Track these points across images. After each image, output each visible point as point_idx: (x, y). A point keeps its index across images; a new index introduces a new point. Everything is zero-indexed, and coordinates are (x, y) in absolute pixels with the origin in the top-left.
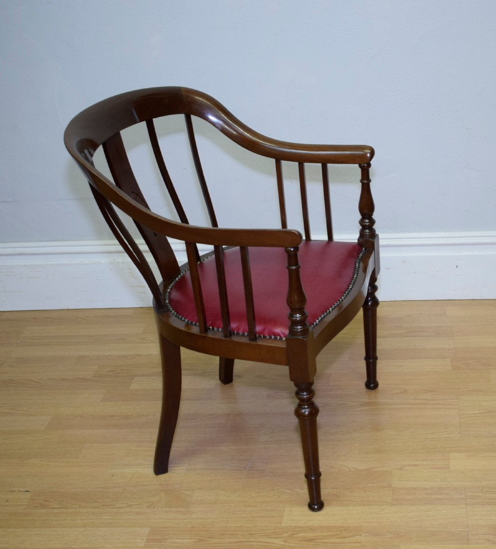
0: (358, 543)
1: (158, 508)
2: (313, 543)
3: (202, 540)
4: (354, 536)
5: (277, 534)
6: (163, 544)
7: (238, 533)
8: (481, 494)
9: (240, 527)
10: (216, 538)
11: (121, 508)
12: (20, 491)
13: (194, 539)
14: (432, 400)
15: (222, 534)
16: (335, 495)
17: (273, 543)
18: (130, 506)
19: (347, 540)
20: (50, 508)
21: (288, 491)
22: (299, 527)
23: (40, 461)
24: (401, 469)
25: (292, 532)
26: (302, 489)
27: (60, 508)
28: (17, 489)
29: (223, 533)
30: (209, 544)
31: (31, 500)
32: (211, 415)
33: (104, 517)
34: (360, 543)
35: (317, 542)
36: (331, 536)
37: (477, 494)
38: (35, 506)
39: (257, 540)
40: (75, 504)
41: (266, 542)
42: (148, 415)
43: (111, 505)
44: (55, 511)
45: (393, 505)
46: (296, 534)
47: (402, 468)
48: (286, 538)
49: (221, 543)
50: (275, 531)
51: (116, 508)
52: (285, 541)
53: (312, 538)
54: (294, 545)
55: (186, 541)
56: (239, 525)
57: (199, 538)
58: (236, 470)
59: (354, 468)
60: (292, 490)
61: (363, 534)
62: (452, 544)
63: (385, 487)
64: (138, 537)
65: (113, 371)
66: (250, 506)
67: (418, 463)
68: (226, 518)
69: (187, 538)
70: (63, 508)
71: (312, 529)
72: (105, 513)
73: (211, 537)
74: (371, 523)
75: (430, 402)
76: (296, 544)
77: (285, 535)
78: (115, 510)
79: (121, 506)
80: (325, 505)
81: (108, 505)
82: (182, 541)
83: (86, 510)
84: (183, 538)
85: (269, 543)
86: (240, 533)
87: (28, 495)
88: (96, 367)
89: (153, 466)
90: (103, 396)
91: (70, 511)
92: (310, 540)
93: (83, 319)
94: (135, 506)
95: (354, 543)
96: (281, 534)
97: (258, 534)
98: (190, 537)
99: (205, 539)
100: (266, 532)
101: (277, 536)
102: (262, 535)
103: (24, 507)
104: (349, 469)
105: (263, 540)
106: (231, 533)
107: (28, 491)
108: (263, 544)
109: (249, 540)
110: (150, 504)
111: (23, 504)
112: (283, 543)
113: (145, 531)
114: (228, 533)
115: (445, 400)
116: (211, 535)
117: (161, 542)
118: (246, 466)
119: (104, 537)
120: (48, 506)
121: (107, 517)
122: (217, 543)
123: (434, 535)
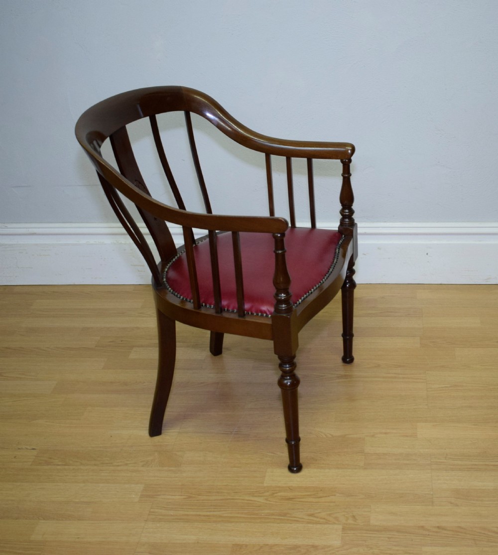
0: (332, 502)
2: (291, 502)
3: (191, 497)
4: (329, 496)
5: (259, 493)
6: (156, 499)
10: (204, 496)
12: (27, 449)
14: (402, 374)
16: (313, 458)
17: (255, 501)
19: (322, 500)
20: (54, 465)
22: (279, 487)
24: (373, 436)
25: (273, 492)
26: (283, 453)
27: (62, 465)
28: (24, 447)
30: (198, 500)
31: (36, 457)
32: (201, 383)
33: (102, 474)
34: (334, 502)
35: (295, 501)
36: (308, 495)
38: (40, 463)
39: (241, 498)
41: (249, 500)
42: (144, 383)
43: (109, 463)
44: (59, 467)
45: (365, 469)
46: (276, 493)
48: (267, 496)
49: (208, 500)
50: (257, 490)
52: (266, 499)
53: (291, 497)
55: (178, 497)
59: (330, 434)
61: (338, 495)
64: (134, 493)
69: (178, 494)
76: (276, 502)
77: (267, 494)
82: (173, 497)
83: (86, 467)
84: (173, 494)
87: (34, 452)
88: (99, 338)
89: (148, 429)
90: (104, 364)
91: (72, 467)
92: (289, 499)
95: (329, 502)
96: (263, 493)
97: (242, 492)
98: (180, 494)
99: (194, 496)
100: (249, 491)
101: (260, 495)
102: (245, 493)
103: (30, 464)
104: (326, 435)
105: (247, 498)
106: (217, 491)
107: (34, 449)
108: (246, 502)
109: (234, 498)
110: (145, 463)
111: (29, 460)
112: (265, 501)
113: (139, 487)
114: (215, 491)
115: (414, 374)
116: (199, 492)
117: (154, 498)
118: (232, 430)
119: (102, 492)
120: (52, 463)
121: (106, 474)
122: (204, 500)
123: (401, 497)
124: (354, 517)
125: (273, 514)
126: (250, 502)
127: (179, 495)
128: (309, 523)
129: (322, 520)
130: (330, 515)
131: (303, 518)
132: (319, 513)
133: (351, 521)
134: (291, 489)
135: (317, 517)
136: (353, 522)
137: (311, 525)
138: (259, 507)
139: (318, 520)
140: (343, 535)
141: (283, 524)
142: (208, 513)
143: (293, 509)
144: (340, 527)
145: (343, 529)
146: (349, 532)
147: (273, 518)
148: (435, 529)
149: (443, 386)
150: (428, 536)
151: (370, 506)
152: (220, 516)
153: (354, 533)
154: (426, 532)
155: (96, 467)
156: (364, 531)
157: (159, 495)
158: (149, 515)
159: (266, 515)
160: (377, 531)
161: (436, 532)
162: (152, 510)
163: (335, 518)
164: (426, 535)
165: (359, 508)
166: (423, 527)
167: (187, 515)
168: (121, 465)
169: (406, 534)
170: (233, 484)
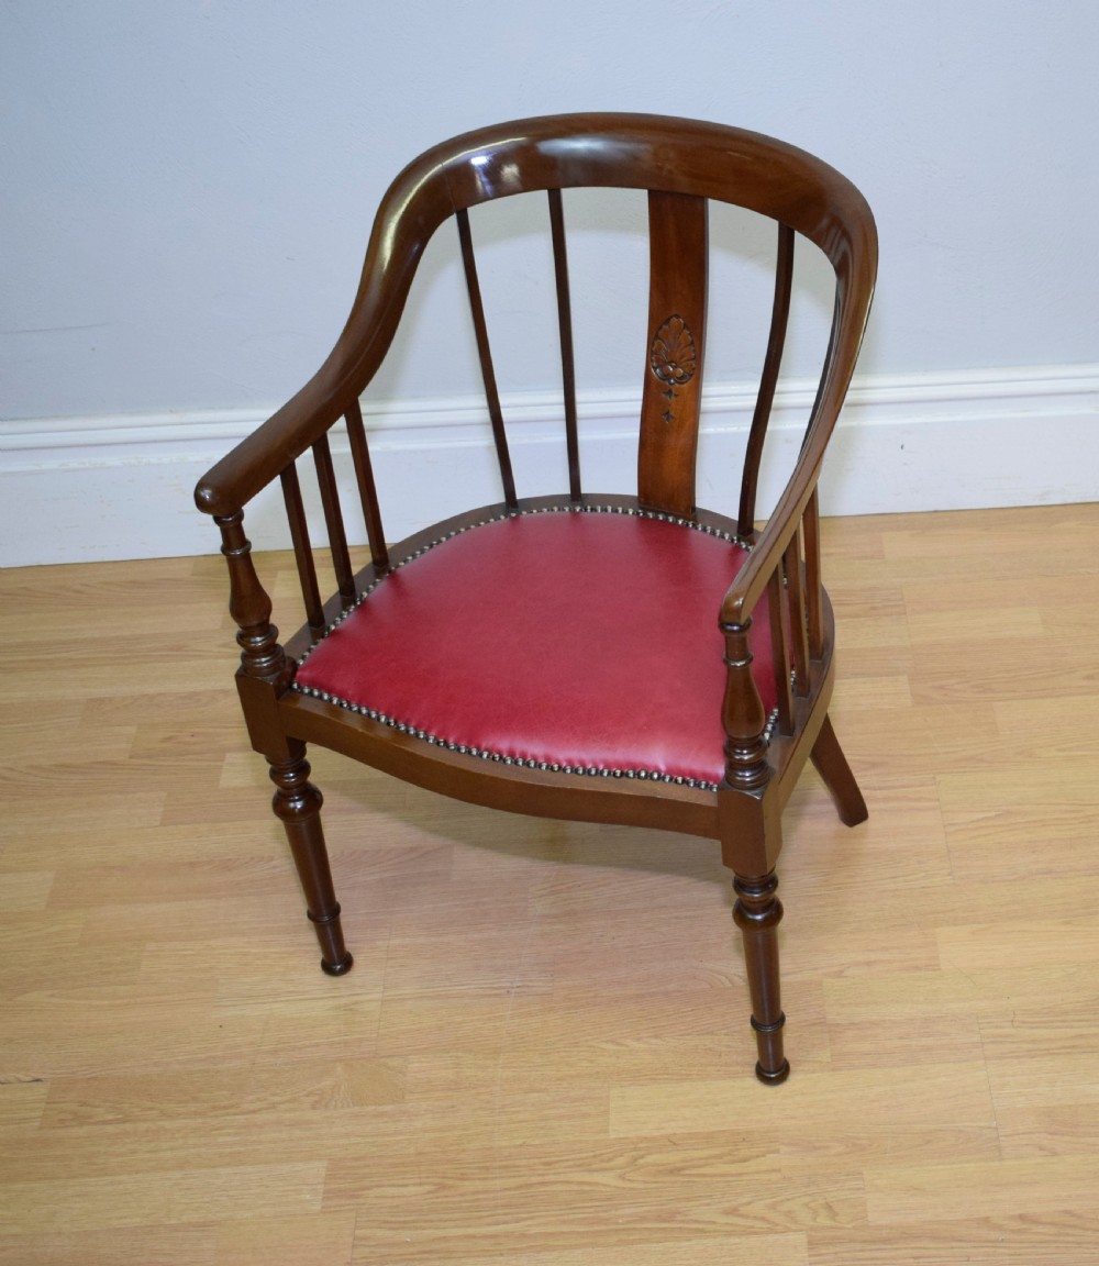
0: (774, 1171)
1: (335, 1107)
2: (681, 1179)
3: (443, 1187)
4: (764, 1156)
5: (603, 1161)
7: (517, 1162)
8: (1013, 1031)
9: (521, 1146)
10: (475, 1179)
11: (254, 1112)
12: (20, 1081)
13: (426, 1184)
14: (880, 788)
15: (487, 1168)
16: (710, 1049)
17: (597, 1184)
18: (273, 1106)
19: (752, 1165)
20: (96, 1123)
21: (611, 1047)
22: (646, 1139)
23: (52, 996)
24: (839, 974)
25: (634, 1153)
27: (117, 1121)
28: (10, 1076)
29: (488, 1164)
30: (461, 1195)
31: (48, 1103)
32: (413, 849)
33: (221, 1140)
34: (779, 1170)
35: (690, 1175)
36: (718, 1157)
37: (1005, 1031)
38: (61, 1120)
39: (562, 1178)
40: (152, 1109)
41: (583, 1183)
42: (271, 859)
43: (232, 1106)
44: (110, 1129)
45: (833, 1070)
46: (642, 1157)
47: (842, 972)
48: (621, 1168)
49: (486, 1192)
50: (598, 1153)
51: (244, 1113)
52: (622, 1177)
53: (678, 1165)
54: (642, 1186)
55: (412, 1189)
56: (519, 1142)
57: (440, 1180)
58: (490, 996)
59: (740, 978)
60: (618, 1044)
61: (784, 1149)
62: (969, 1162)
63: (814, 1024)
64: (306, 1187)
65: (172, 738)
66: (534, 1091)
67: (873, 957)
68: (486, 1125)
69: (412, 1181)
70: (124, 1121)
72: (220, 1128)
73: (463, 1178)
74: (795, 1118)
76: (645, 1182)
77: (620, 1161)
78: (241, 1119)
79: (252, 1106)
82: (404, 1191)
83: (178, 1123)
84: (400, 1182)
85: (588, 1183)
86: (524, 1162)
87: (41, 1090)
88: (132, 729)
90: (161, 809)
91: (143, 1126)
92: (674, 1171)
93: (78, 592)
94: (283, 1106)
95: (766, 1172)
96: (610, 1160)
97: (562, 1161)
98: (418, 1181)
99: (451, 1182)
100: (578, 1156)
101: (604, 1165)
102: (570, 1163)
103: (37, 1124)
104: (730, 981)
105: (577, 1176)
106: (504, 1163)
107: (37, 1080)
108: (576, 1188)
109: (547, 1178)
110: (316, 1098)
111: (33, 1114)
112: (620, 1183)
113: (318, 1168)
114: (498, 1164)
115: (908, 787)
116: (462, 1171)
117: (358, 1197)
118: (508, 984)
119: (231, 1193)
120: (90, 1117)
121: (228, 1139)
122: (477, 1192)
123: (929, 1141)
124: (829, 1207)
125: (643, 1219)
126: (587, 1188)
127: (414, 1185)
128: (729, 1234)
129: (758, 1224)
130: (773, 1207)
131: (714, 1223)
132: (749, 1203)
133: (823, 1220)
134: (675, 1144)
135: (746, 1217)
136: (829, 1223)
137: (737, 1240)
138: (609, 1199)
139: (749, 1222)
140: (813, 1259)
141: (671, 1244)
142: (492, 1229)
143: (688, 1199)
144: (801, 1238)
145: (810, 1243)
146: (824, 1251)
147: (646, 1229)
148: (1015, 1225)
149: (981, 815)
150: (1002, 1245)
151: (862, 1174)
152: (523, 1236)
153: (836, 1253)
154: (993, 1235)
155: (200, 1120)
156: (858, 1246)
157: (368, 1188)
158: (354, 1246)
159: (629, 1222)
160: (885, 1241)
161: (1019, 1231)
162: (357, 1232)
163: (789, 1214)
164: (997, 1241)
165: (837, 1182)
166: (986, 1220)
167: (445, 1239)
168: (260, 1110)
169: (954, 1244)
170: (537, 1142)
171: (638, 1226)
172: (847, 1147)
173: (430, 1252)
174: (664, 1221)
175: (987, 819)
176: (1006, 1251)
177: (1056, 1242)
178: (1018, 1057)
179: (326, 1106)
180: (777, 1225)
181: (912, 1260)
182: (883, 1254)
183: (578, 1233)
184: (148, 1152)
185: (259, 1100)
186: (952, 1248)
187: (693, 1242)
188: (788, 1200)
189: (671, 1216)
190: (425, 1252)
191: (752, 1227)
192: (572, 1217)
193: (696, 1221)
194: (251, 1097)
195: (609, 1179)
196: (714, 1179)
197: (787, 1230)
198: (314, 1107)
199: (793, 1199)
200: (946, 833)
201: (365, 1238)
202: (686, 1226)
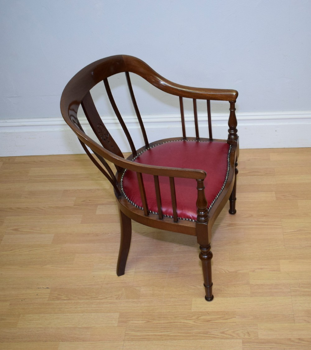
0: (234, 322)
1: (122, 299)
2: (210, 323)
3: (149, 321)
4: (232, 318)
6: (128, 324)
7: (168, 316)
8: (299, 289)
9: (169, 312)
10: (156, 320)
11: (101, 299)
12: (43, 288)
13: (144, 320)
14: (267, 222)
15: (160, 317)
16: (219, 289)
17: (188, 323)
18: (106, 298)
19: (229, 321)
20: (62, 300)
21: (193, 287)
22: (201, 312)
23: (52, 266)
24: (254, 271)
25: (198, 316)
26: (200, 286)
27: (67, 300)
28: (41, 286)
29: (160, 316)
30: (153, 324)
31: (50, 294)
34: (236, 322)
35: (212, 322)
36: (220, 318)
37: (297, 289)
38: (53, 299)
39: (179, 321)
40: (76, 297)
42: (108, 233)
43: (96, 297)
44: (65, 301)
45: (251, 296)
46: (200, 317)
48: (195, 319)
49: (159, 324)
50: (188, 315)
51: (99, 299)
52: (195, 322)
53: (209, 319)
54: (200, 324)
55: (140, 322)
56: (168, 311)
57: (147, 320)
58: (163, 272)
59: (227, 271)
60: (195, 287)
61: (237, 317)
62: (286, 323)
63: (246, 284)
64: (114, 320)
65: (84, 201)
66: (173, 298)
67: (263, 267)
68: (160, 306)
70: (69, 300)
71: (208, 313)
72: (93, 303)
73: (154, 320)
74: (240, 309)
75: (266, 223)
76: (200, 323)
77: (194, 318)
78: (98, 301)
79: (101, 298)
80: (214, 296)
81: (94, 298)
82: (138, 322)
83: (82, 301)
84: (138, 320)
85: (186, 323)
87: (49, 291)
88: (75, 198)
89: (116, 270)
90: (81, 219)
91: (73, 301)
92: (208, 321)
94: (109, 298)
95: (232, 323)
96: (192, 317)
97: (179, 317)
98: (142, 320)
99: (150, 320)
100: (183, 315)
101: (190, 318)
102: (181, 317)
103: (47, 299)
104: (225, 271)
105: (182, 321)
106: (164, 316)
107: (48, 288)
108: (182, 324)
109: (175, 321)
110: (117, 296)
111: (46, 297)
112: (194, 323)
113: (117, 315)
114: (163, 316)
115: (274, 222)
116: (153, 318)
117: (127, 323)
118: (168, 269)
119: (95, 320)
120: (60, 298)
121: (95, 306)
122: (157, 324)
123: (275, 317)
124: (248, 333)
125: (199, 333)
126: (185, 324)
127: (141, 321)
128: (222, 338)
129: (230, 336)
130: (234, 332)
131: (218, 335)
132: (227, 331)
133: (247, 337)
135: (226, 334)
137: (224, 340)
138: (191, 327)
139: (227, 336)
140: (243, 347)
141: (207, 340)
142: (161, 333)
143: (211, 329)
144: (241, 341)
145: (243, 342)
146: (247, 345)
147: (200, 336)
148: (297, 341)
149: (293, 230)
150: (294, 346)
151: (257, 325)
152: (168, 336)
153: (250, 345)
154: (292, 343)
155: (88, 301)
156: (256, 344)
157: (130, 321)
158: (125, 336)
159: (196, 334)
160: (263, 343)
161: (298, 343)
162: (126, 332)
163: (237, 334)
164: (293, 345)
165: (251, 326)
166: (290, 339)
167: (148, 335)
168: (103, 299)
169: (281, 345)
170: (173, 311)
171: (198, 335)
172: (254, 317)
173: (144, 338)
174: (205, 334)
175: (295, 231)
176: (295, 348)
177: (308, 346)
178: (300, 296)
179: (120, 299)
180: (235, 337)
181: (269, 349)
182: (262, 346)
183: (183, 336)
184: (75, 308)
185: (102, 296)
186: (280, 346)
187: (212, 340)
188: (238, 330)
189: (207, 333)
190: (143, 338)
191: (228, 337)
192: (181, 331)
193: (213, 335)
194: (101, 295)
195: (191, 322)
196: (219, 324)
197: (236, 339)
198: (116, 299)
199: (239, 330)
200: (283, 235)
201: (128, 334)
202: (211, 336)
